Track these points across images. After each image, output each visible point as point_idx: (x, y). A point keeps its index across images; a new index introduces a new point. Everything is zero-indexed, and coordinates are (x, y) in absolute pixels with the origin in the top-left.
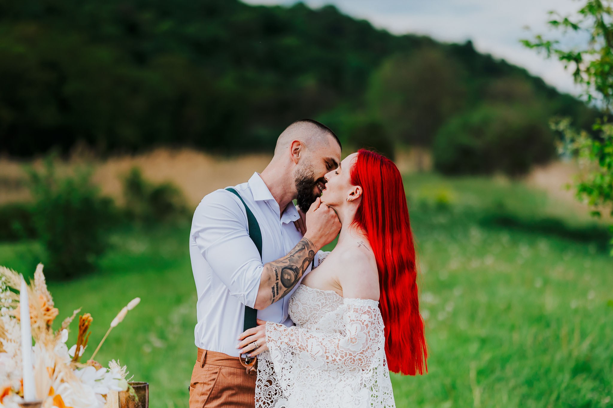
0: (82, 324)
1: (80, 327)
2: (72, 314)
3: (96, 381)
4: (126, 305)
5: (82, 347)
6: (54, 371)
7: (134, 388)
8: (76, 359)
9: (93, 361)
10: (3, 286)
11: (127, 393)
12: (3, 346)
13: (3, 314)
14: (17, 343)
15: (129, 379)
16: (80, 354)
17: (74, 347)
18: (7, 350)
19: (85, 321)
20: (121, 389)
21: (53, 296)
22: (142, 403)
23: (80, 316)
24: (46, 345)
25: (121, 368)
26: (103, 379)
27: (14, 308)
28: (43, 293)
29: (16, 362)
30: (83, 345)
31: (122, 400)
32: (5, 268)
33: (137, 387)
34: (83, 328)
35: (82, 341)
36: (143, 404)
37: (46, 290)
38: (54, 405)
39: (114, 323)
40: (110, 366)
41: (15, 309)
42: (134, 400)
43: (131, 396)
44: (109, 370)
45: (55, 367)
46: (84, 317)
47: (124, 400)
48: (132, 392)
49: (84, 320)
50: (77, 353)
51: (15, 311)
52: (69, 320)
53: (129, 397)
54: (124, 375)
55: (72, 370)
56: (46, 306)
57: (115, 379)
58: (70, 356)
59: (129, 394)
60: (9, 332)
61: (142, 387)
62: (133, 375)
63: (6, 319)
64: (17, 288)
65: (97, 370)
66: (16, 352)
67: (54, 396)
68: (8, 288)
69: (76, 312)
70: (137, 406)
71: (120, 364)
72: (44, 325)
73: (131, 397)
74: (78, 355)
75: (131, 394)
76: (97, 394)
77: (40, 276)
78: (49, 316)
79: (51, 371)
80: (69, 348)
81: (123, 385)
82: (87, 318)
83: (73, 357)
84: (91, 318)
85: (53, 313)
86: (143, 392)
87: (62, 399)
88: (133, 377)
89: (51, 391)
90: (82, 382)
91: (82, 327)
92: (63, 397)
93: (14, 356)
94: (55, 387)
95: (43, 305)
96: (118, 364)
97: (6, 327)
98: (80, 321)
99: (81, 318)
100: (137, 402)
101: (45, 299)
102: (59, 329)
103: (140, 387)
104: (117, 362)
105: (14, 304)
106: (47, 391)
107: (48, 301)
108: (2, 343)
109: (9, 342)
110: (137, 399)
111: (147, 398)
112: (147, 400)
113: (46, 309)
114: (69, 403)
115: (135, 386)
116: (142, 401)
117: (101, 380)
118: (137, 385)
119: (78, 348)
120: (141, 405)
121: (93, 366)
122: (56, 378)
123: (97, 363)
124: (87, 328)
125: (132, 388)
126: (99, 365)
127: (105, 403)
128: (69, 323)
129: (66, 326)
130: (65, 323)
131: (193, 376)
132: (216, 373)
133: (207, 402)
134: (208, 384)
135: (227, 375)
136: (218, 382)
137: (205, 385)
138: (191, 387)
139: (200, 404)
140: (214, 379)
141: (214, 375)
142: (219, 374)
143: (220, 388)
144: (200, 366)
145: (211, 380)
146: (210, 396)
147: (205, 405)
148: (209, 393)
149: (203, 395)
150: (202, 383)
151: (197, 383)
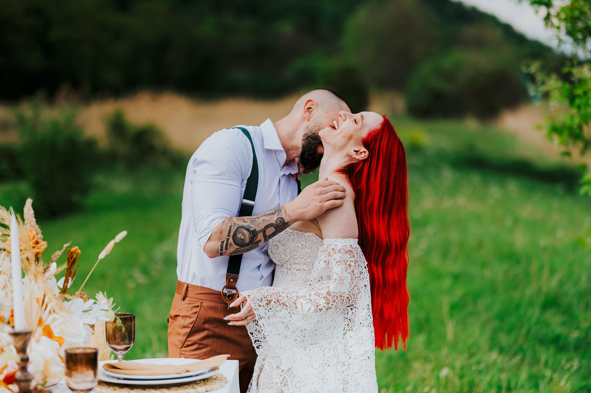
0: (71, 257)
1: (68, 259)
2: (62, 247)
3: (83, 312)
4: (113, 238)
5: (70, 279)
6: (43, 302)
7: (120, 318)
8: (64, 291)
9: (81, 292)
11: (114, 324)
14: (7, 274)
15: (116, 311)
16: (69, 286)
17: (63, 279)
19: (73, 254)
20: (108, 320)
21: (41, 229)
23: (69, 249)
24: (36, 277)
25: (108, 300)
26: (91, 310)
28: (32, 226)
29: (7, 294)
30: (71, 277)
31: (110, 331)
33: (124, 318)
34: (72, 260)
35: (71, 273)
36: (129, 334)
37: (35, 223)
38: (43, 335)
39: (102, 255)
40: (97, 298)
41: (5, 242)
42: (121, 331)
43: (118, 326)
44: (96, 301)
45: (44, 298)
46: (72, 250)
47: (111, 331)
48: (119, 322)
49: (72, 253)
50: (66, 284)
51: (5, 244)
52: (59, 253)
53: (116, 327)
54: (111, 306)
55: (61, 301)
56: (36, 239)
57: (103, 310)
58: (58, 287)
59: (116, 324)
62: (120, 307)
64: (6, 223)
65: (85, 302)
66: (6, 284)
67: (44, 326)
69: (65, 246)
70: (124, 336)
71: (107, 296)
72: (32, 258)
73: (118, 327)
74: (67, 286)
75: (118, 325)
76: (84, 324)
77: (29, 210)
78: (38, 248)
79: (40, 302)
80: (58, 280)
81: (111, 316)
82: (75, 251)
83: (62, 289)
84: (78, 251)
85: (42, 246)
86: (129, 323)
87: (51, 329)
88: (119, 308)
89: (40, 322)
90: (71, 312)
91: (70, 259)
92: (52, 327)
94: (44, 318)
95: (32, 238)
96: (105, 296)
98: (69, 253)
99: (70, 250)
100: (124, 333)
101: (34, 232)
102: (49, 261)
104: (104, 294)
105: (3, 238)
106: (36, 322)
107: (38, 234)
110: (124, 329)
111: (133, 328)
112: (133, 331)
113: (36, 243)
114: (58, 333)
115: (121, 317)
116: (129, 331)
117: (88, 311)
118: (123, 316)
119: (67, 280)
120: (128, 336)
121: (81, 297)
122: (46, 309)
123: (85, 295)
124: (75, 260)
125: (119, 319)
126: (87, 297)
127: (92, 333)
128: (58, 257)
129: (55, 259)
130: (54, 257)
131: (173, 308)
132: (198, 306)
133: (189, 335)
134: (190, 318)
135: (209, 309)
136: (200, 316)
137: (187, 318)
138: (171, 318)
139: (183, 336)
140: (196, 313)
141: (195, 308)
142: (200, 308)
143: (202, 321)
144: (181, 298)
145: (193, 314)
146: (193, 330)
147: (187, 338)
148: (191, 326)
149: (185, 328)
150: (183, 316)
151: (178, 316)
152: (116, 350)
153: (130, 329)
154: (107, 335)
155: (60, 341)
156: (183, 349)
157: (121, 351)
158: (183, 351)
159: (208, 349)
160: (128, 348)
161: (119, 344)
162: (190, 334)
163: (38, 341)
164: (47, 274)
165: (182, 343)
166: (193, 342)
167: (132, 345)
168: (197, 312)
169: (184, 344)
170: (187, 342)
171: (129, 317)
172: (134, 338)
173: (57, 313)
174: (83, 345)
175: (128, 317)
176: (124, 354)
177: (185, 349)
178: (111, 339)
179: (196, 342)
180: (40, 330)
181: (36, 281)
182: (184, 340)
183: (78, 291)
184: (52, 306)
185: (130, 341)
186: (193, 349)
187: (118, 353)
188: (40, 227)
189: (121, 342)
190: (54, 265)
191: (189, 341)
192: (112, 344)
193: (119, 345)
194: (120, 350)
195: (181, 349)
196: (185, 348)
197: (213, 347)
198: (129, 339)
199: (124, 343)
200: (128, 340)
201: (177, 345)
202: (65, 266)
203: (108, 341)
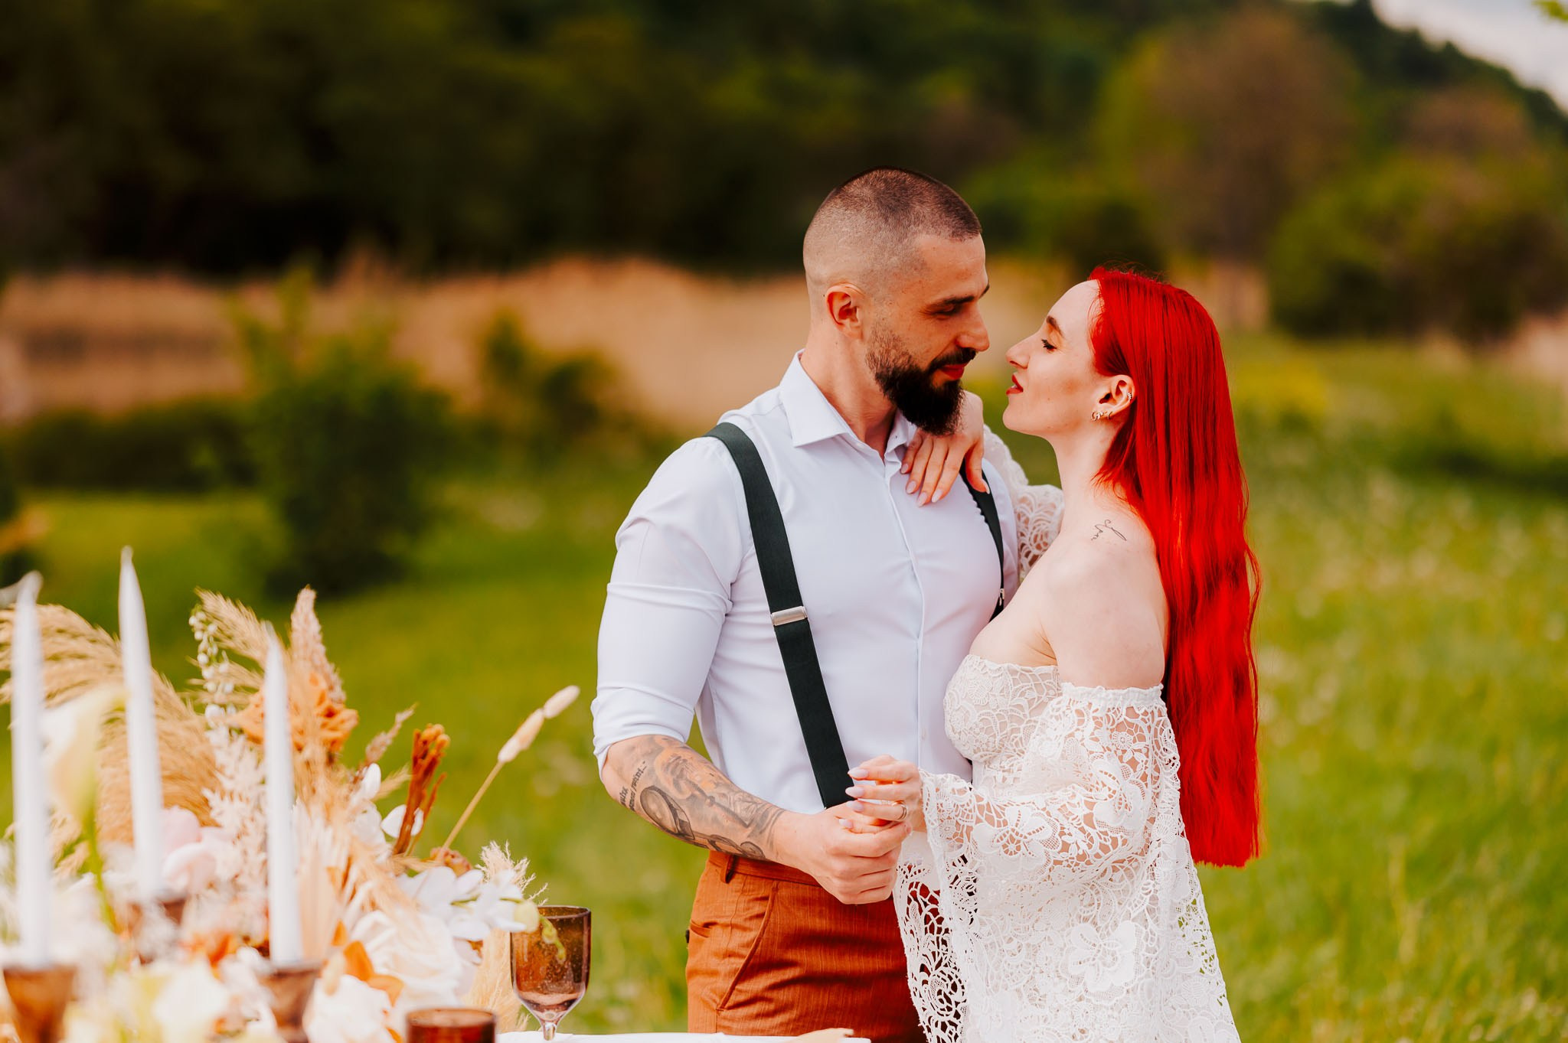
0: (421, 753)
1: (415, 760)
2: (392, 722)
3: (453, 904)
4: (541, 703)
5: (419, 813)
6: (346, 877)
7: (551, 921)
8: (401, 846)
9: (449, 851)
10: (211, 646)
11: (534, 937)
12: (211, 809)
13: (212, 724)
14: (247, 800)
15: (535, 895)
16: (415, 832)
17: (399, 812)
18: (219, 820)
19: (429, 746)
20: (519, 927)
21: (341, 675)
22: (572, 962)
23: (417, 730)
24: (328, 809)
25: (515, 865)
26: (474, 899)
27: (239, 707)
28: (316, 668)
29: (245, 853)
30: (422, 809)
31: (521, 955)
33: (561, 920)
34: (425, 763)
35: (420, 798)
36: (574, 965)
37: (325, 660)
38: (350, 973)
39: (508, 752)
40: (485, 859)
41: (242, 709)
42: (552, 955)
43: (543, 943)
44: (486, 871)
45: (348, 867)
46: (427, 734)
47: (523, 954)
48: (550, 935)
49: (425, 742)
50: (407, 827)
51: (241, 714)
52: (384, 740)
53: (538, 944)
54: (521, 882)
55: (392, 875)
56: (327, 703)
57: (505, 900)
58: (383, 830)
59: (542, 939)
60: (228, 771)
61: (572, 921)
62: (547, 884)
63: (218, 737)
64: (254, 653)
65: (459, 876)
66: (244, 826)
67: (345, 944)
68: (224, 654)
69: (402, 717)
70: (560, 970)
71: (511, 853)
72: (319, 755)
73: (543, 946)
74: (409, 832)
75: (548, 941)
76: (456, 939)
77: (306, 620)
78: (333, 729)
79: (339, 879)
80: (384, 815)
81: (526, 918)
82: (435, 738)
83: (396, 840)
84: (443, 737)
85: (343, 722)
86: (575, 935)
87: (365, 954)
88: (545, 888)
89: (338, 934)
90: (419, 907)
91: (420, 761)
92: (369, 948)
93: (239, 837)
94: (347, 923)
95: (316, 699)
96: (506, 854)
97: (220, 758)
98: (416, 743)
99: (418, 736)
100: (560, 962)
101: (323, 685)
102: (360, 763)
103: (569, 920)
104: (502, 849)
105: (238, 698)
106: (326, 934)
107: (331, 688)
108: (206, 801)
109: (227, 799)
110: (562, 953)
111: (585, 949)
112: (585, 955)
113: (327, 712)
114: (386, 965)
115: (554, 918)
116: (574, 957)
117: (466, 902)
118: (560, 914)
119: (410, 818)
120: (570, 969)
121: (447, 864)
122: (352, 897)
123: (458, 857)
124: (433, 763)
125: (550, 924)
126: (464, 861)
127: (478, 965)
128: (384, 749)
129: (375, 756)
130: (373, 749)
131: (698, 901)
132: (765, 899)
133: (742, 978)
134: (744, 929)
135: (796, 906)
136: (772, 925)
137: (735, 930)
138: (695, 931)
139: (723, 980)
140: (759, 916)
141: (759, 902)
142: (773, 902)
143: (778, 939)
144: (721, 877)
145: (751, 919)
146: (752, 961)
147: (736, 983)
148: (747, 952)
149: (730, 956)
150: (725, 926)
151: (714, 924)
152: (537, 1006)
153: (577, 951)
154: (514, 965)
155: (391, 987)
156: (724, 1013)
157: (551, 1012)
158: (724, 1018)
159: (793, 1014)
160: (571, 1002)
161: (545, 992)
162: (745, 974)
163: (332, 991)
164: (356, 799)
165: (721, 997)
166: (752, 995)
167: (581, 994)
168: (764, 914)
169: (726, 1001)
170: (737, 995)
171: (576, 919)
172: (588, 974)
173: (381, 910)
174: (452, 1002)
175: (571, 919)
176: (559, 1019)
177: (730, 1013)
178: (522, 976)
179: (759, 995)
180: (338, 961)
181: (328, 820)
182: (728, 990)
183: (441, 845)
184: (370, 892)
185: (577, 984)
186: (753, 1013)
187: (544, 1015)
188: (338, 669)
189: (554, 987)
190: (373, 773)
191: (740, 991)
192: (528, 990)
193: (545, 994)
194: (549, 1007)
195: (718, 1014)
196: (731, 1011)
197: (807, 1008)
198: (574, 977)
199: (559, 988)
200: (572, 980)
201: (708, 1003)
202: (405, 775)
203: (515, 982)
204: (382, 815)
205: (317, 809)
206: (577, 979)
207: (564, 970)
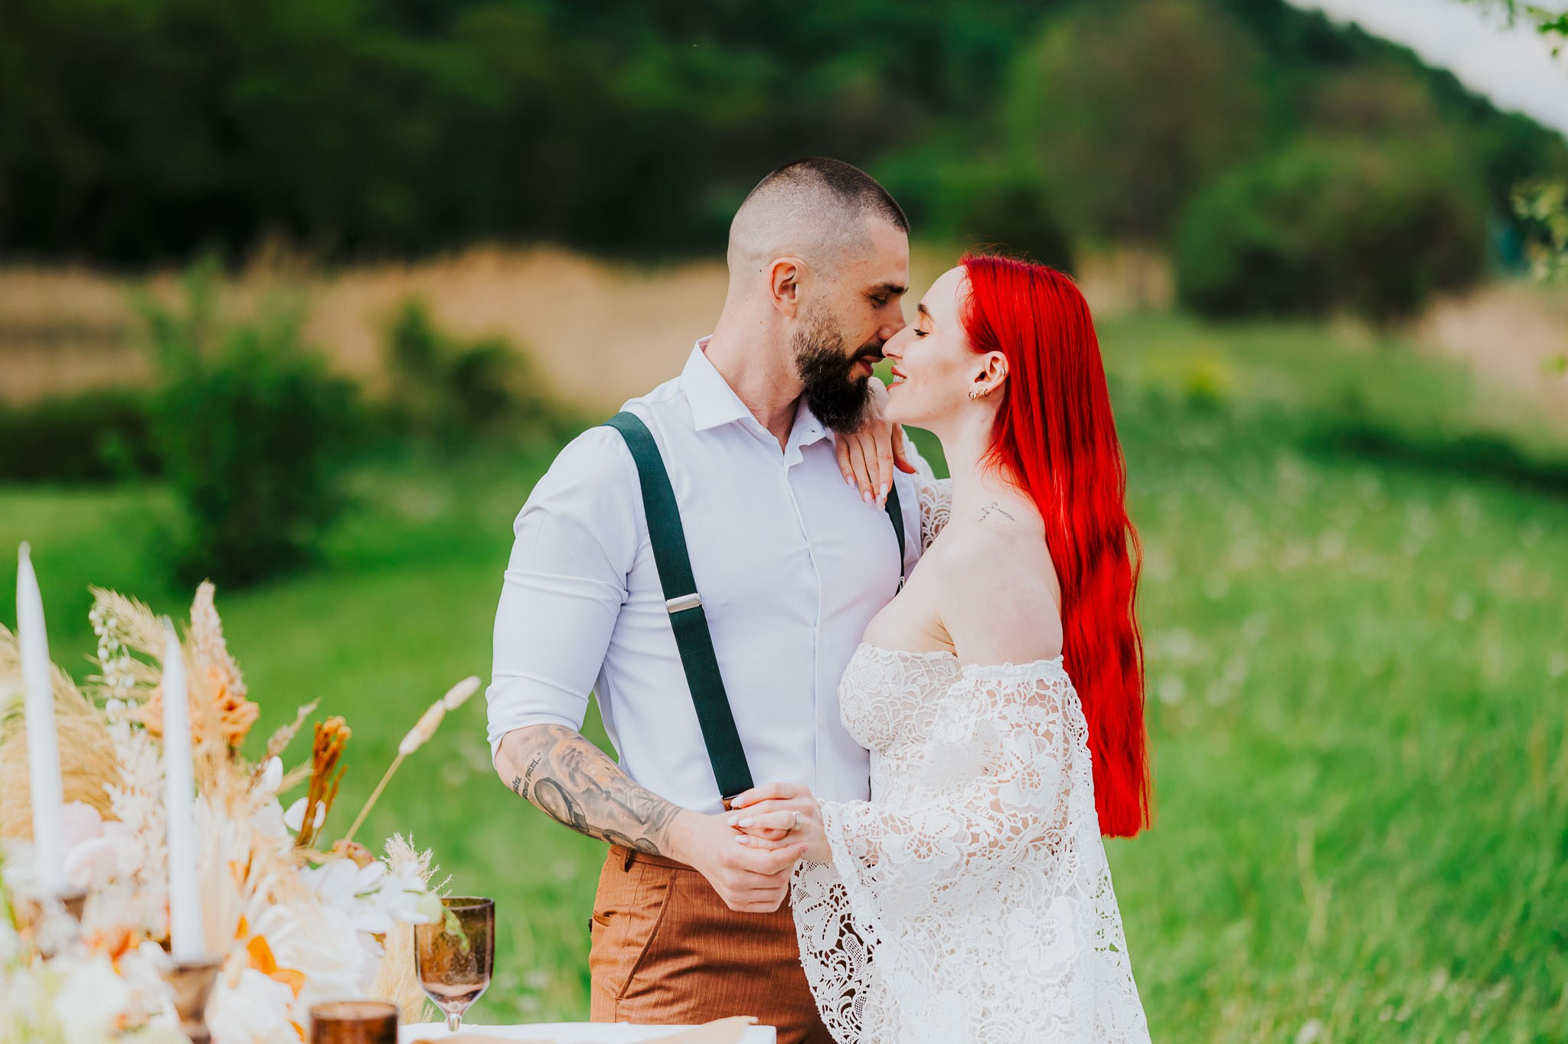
0: (323, 745)
1: (317, 754)
2: (295, 717)
3: (356, 896)
4: (442, 696)
5: (321, 806)
6: (248, 871)
7: (454, 912)
8: (304, 839)
9: (351, 843)
10: (111, 642)
11: (438, 929)
12: (112, 803)
13: (112, 719)
14: (149, 795)
15: (440, 888)
17: (301, 804)
18: (121, 815)
19: (331, 738)
20: (423, 919)
21: (242, 669)
22: (476, 953)
23: (318, 723)
24: (229, 802)
25: (419, 856)
26: (377, 891)
27: (139, 701)
28: (216, 662)
29: (147, 847)
30: (323, 802)
31: (425, 946)
32: (115, 594)
33: (465, 911)
34: (326, 755)
35: (322, 790)
36: (478, 956)
37: (225, 654)
38: (251, 966)
39: (409, 744)
40: (391, 853)
41: (143, 703)
42: (455, 945)
43: (447, 934)
44: (389, 862)
45: (250, 861)
46: (328, 726)
47: (427, 945)
48: (454, 926)
49: (326, 735)
50: (309, 820)
51: (143, 708)
52: (286, 733)
53: (442, 935)
54: (426, 876)
55: (294, 868)
56: (227, 698)
57: (408, 892)
58: (286, 824)
59: (444, 930)
60: (129, 765)
61: (476, 912)
62: (451, 875)
63: (119, 731)
64: (151, 649)
65: (361, 868)
66: (146, 821)
67: (248, 938)
68: (125, 649)
69: (304, 711)
70: (463, 961)
71: (415, 844)
72: (220, 749)
73: (447, 937)
74: (310, 828)
75: (451, 932)
76: (360, 932)
77: (206, 614)
78: (234, 723)
79: (241, 872)
80: (286, 808)
81: (430, 907)
82: (336, 730)
83: (298, 833)
84: (345, 730)
85: (243, 715)
86: (479, 926)
87: (267, 948)
88: (449, 880)
89: (241, 927)
90: (321, 900)
91: (321, 753)
92: (272, 941)
93: (141, 832)
94: (251, 917)
95: (218, 693)
96: (410, 846)
97: (121, 752)
98: (317, 735)
99: (320, 729)
100: (464, 953)
101: (224, 679)
102: (261, 756)
103: (472, 911)
104: (406, 840)
105: (139, 693)
106: (228, 928)
107: (232, 682)
108: (108, 796)
109: (128, 794)
110: (465, 945)
111: (488, 939)
112: (489, 946)
113: (227, 706)
114: (288, 959)
115: (457, 909)
116: (478, 948)
117: (370, 893)
118: (463, 905)
119: (311, 812)
120: (474, 960)
121: (350, 857)
122: (254, 890)
123: (360, 849)
124: (334, 756)
125: (453, 916)
126: (367, 853)
127: (381, 957)
128: (286, 743)
129: (277, 749)
130: (276, 742)
131: (600, 891)
132: (663, 887)
133: (641, 966)
134: (643, 917)
135: (693, 894)
136: (669, 914)
137: (633, 919)
138: (597, 920)
139: (622, 969)
140: (657, 905)
141: (657, 890)
142: (671, 891)
143: (675, 927)
144: (621, 866)
145: (649, 907)
146: (649, 950)
147: (634, 972)
148: (645, 941)
149: (628, 945)
150: (626, 914)
151: (614, 913)
152: (441, 997)
153: (481, 942)
154: (419, 956)
155: (294, 980)
156: (624, 1002)
157: (456, 1003)
158: (623, 1007)
159: (691, 1003)
160: (475, 993)
161: (450, 983)
163: (235, 985)
164: (257, 793)
165: (620, 986)
166: (651, 984)
167: (486, 985)
168: (662, 903)
169: (626, 989)
170: (636, 983)
171: (480, 910)
172: (492, 965)
173: (280, 904)
174: (356, 994)
175: (475, 910)
176: (463, 1011)
177: (629, 1002)
178: (426, 968)
179: (658, 983)
181: (229, 813)
182: (627, 979)
183: (343, 837)
184: (271, 888)
185: (481, 975)
186: (651, 1002)
187: (449, 1006)
189: (458, 978)
190: (275, 766)
191: (639, 980)
192: (431, 981)
193: (450, 985)
194: (453, 999)
195: (618, 1003)
196: (631, 999)
197: (706, 997)
198: (478, 969)
199: (464, 979)
200: (477, 971)
201: (607, 992)
202: (307, 769)
203: (419, 973)
204: (284, 807)
205: (218, 802)
206: (481, 969)
207: (467, 960)
